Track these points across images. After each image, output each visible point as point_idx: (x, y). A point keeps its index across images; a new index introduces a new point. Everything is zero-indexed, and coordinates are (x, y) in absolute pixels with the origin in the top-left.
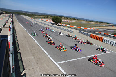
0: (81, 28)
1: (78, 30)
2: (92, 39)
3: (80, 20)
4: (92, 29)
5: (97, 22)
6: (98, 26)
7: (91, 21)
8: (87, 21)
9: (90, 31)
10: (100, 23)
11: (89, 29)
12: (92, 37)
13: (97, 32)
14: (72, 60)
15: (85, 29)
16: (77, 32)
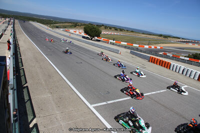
0: (134, 45)
1: (129, 48)
2: (152, 64)
3: (132, 31)
4: (153, 47)
5: (161, 36)
6: (163, 43)
7: (150, 34)
8: (143, 34)
9: (150, 51)
10: (166, 37)
11: (146, 47)
12: (153, 61)
13: (161, 53)
14: (117, 100)
15: (140, 48)
16: (127, 52)
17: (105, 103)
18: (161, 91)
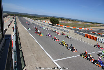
0: (76, 28)
1: (74, 30)
2: (87, 38)
4: (87, 29)
5: (91, 23)
6: (92, 27)
7: (85, 22)
8: (81, 22)
9: (85, 31)
10: (94, 23)
11: (83, 29)
12: (87, 36)
13: (91, 32)
14: (68, 58)
15: (80, 30)
16: (73, 32)
17: (61, 59)
18: (92, 53)
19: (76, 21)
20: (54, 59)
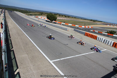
0: (76, 26)
1: (73, 27)
2: (87, 37)
3: (75, 18)
4: (87, 27)
5: (91, 20)
6: (93, 25)
7: (85, 19)
8: (81, 19)
9: (85, 29)
10: (94, 21)
11: (83, 27)
12: (87, 35)
13: (91, 31)
14: (66, 58)
15: (80, 27)
16: (72, 30)
17: (59, 60)
18: (92, 53)
19: (75, 17)
20: (51, 60)
